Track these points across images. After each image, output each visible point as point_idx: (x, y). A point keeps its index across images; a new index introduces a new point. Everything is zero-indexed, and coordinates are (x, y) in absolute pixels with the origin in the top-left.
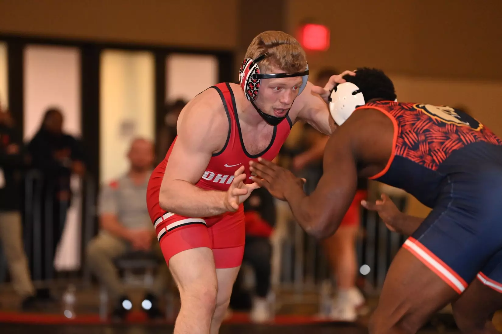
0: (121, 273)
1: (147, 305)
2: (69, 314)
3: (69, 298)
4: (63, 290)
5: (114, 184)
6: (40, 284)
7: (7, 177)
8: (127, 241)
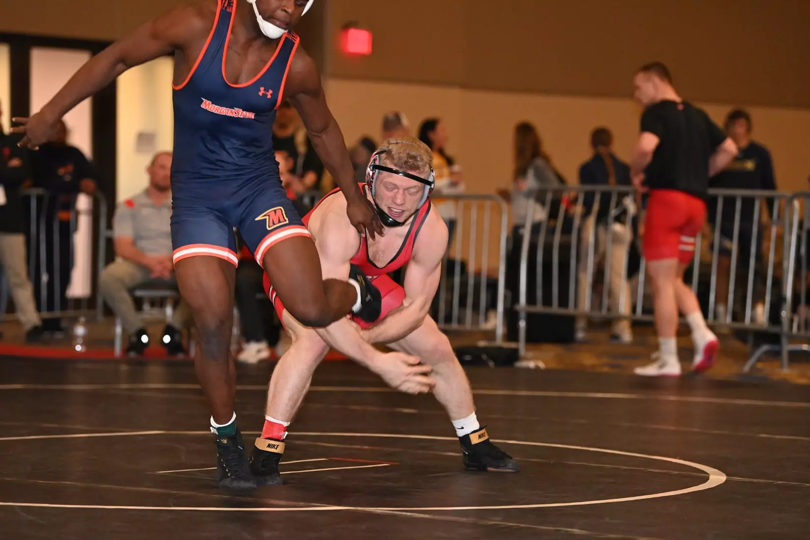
0: (138, 304)
1: (167, 339)
2: (78, 348)
3: (80, 331)
4: (75, 321)
5: (130, 203)
6: (46, 315)
7: (8, 194)
8: (145, 268)
